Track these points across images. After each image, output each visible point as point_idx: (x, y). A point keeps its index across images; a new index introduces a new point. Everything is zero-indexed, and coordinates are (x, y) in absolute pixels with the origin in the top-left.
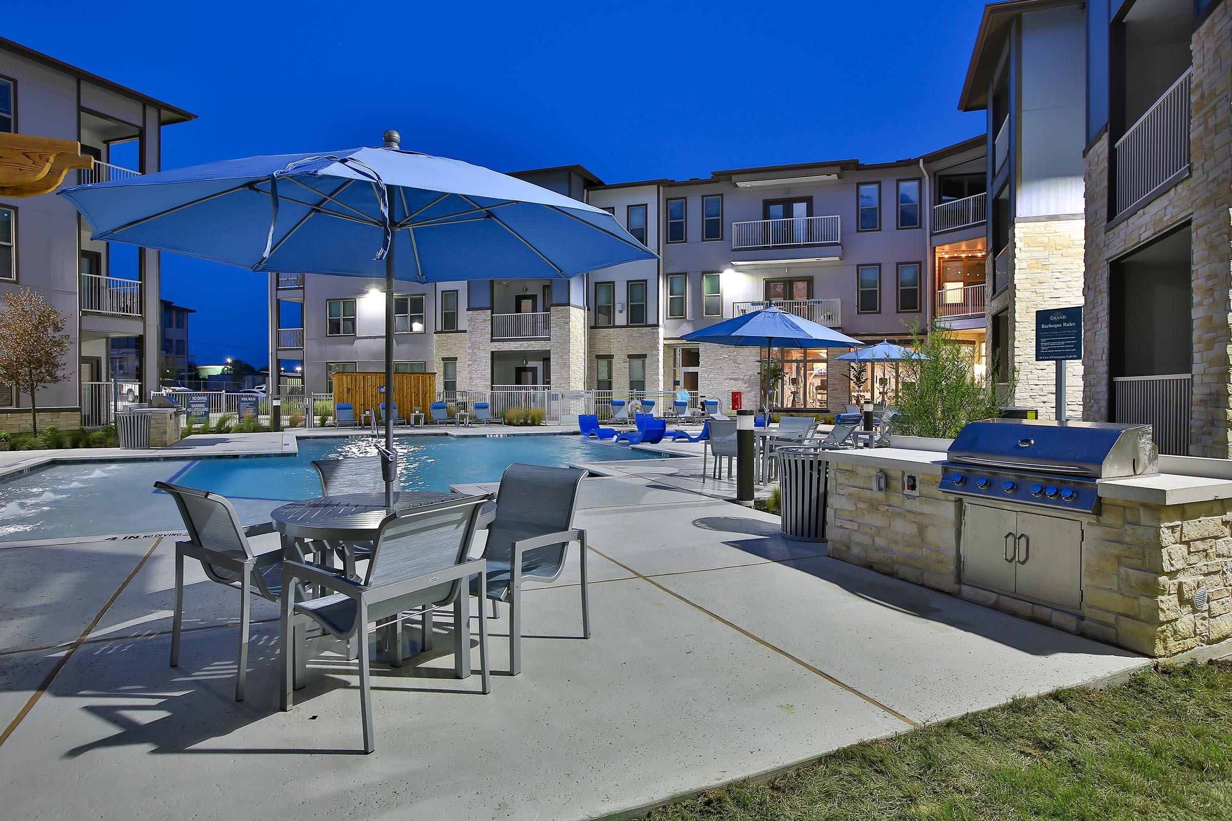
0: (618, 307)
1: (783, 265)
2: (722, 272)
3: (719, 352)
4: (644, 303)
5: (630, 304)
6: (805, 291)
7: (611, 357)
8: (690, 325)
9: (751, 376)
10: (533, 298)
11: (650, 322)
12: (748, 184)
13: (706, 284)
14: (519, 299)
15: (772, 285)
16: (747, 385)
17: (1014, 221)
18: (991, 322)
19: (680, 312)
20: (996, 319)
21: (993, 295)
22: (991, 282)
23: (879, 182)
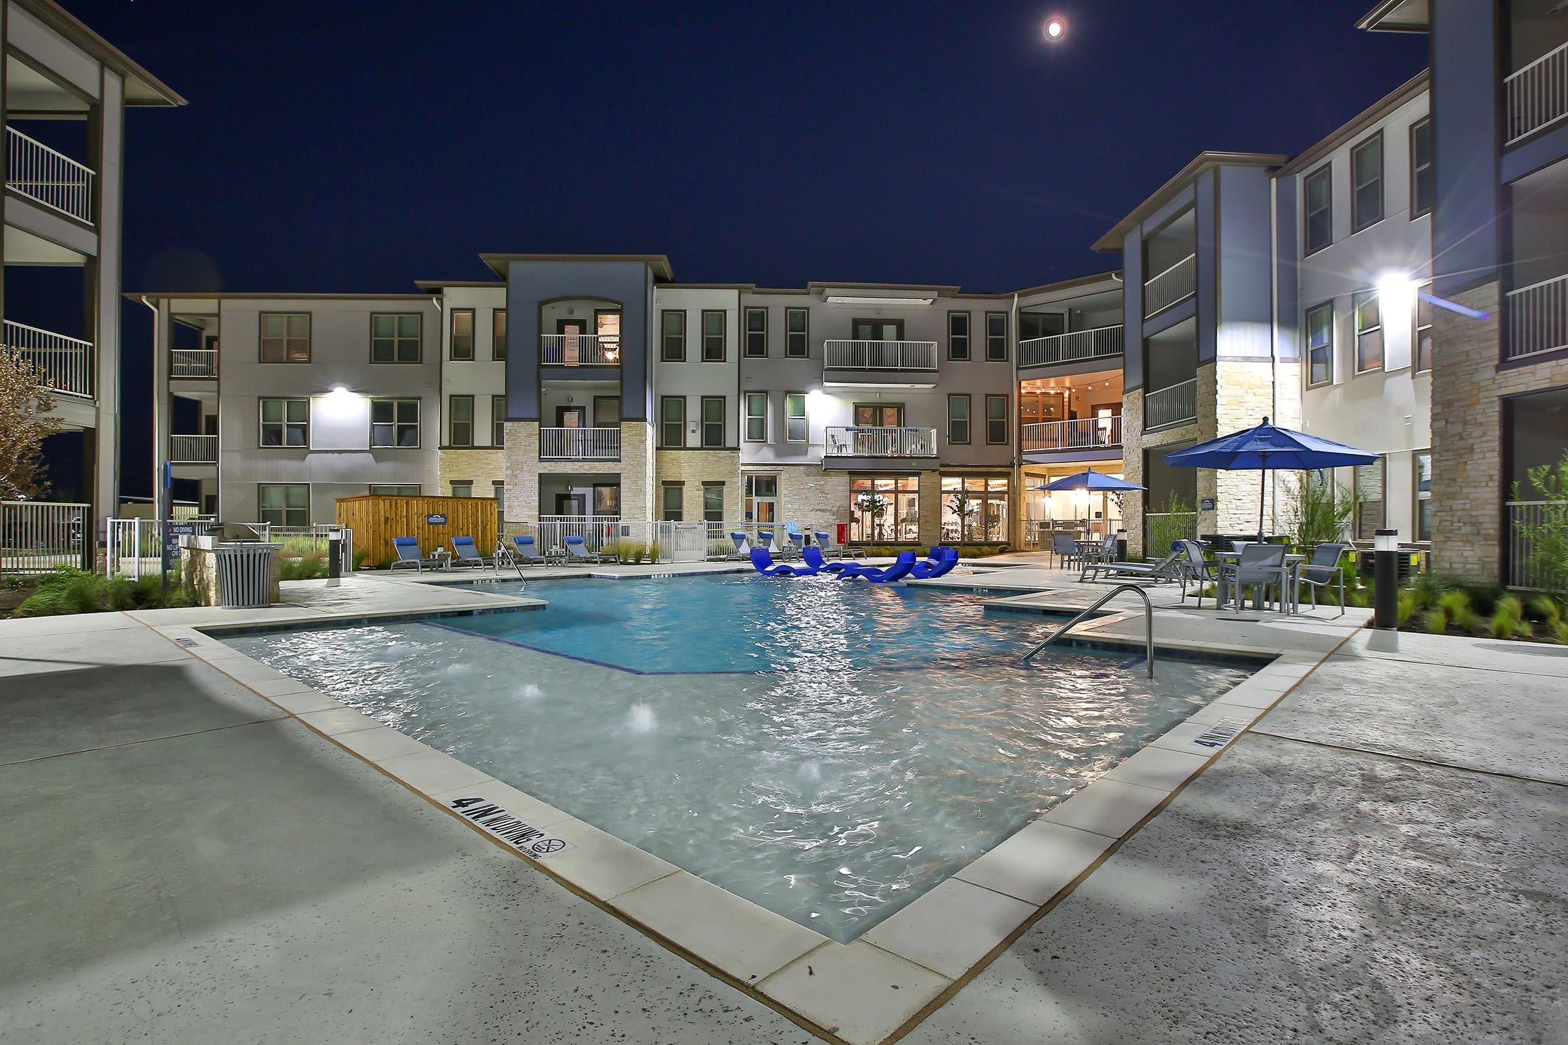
0: (691, 426)
1: (873, 390)
2: (807, 393)
3: (805, 481)
4: (722, 423)
5: (705, 423)
6: (894, 419)
7: (683, 483)
8: (772, 449)
9: (839, 507)
10: (582, 410)
11: (728, 445)
12: (840, 300)
13: (789, 405)
14: (561, 411)
15: (860, 409)
16: (835, 517)
17: (1213, 359)
18: (1141, 455)
19: (757, 433)
20: (1146, 453)
21: (1145, 430)
22: (1141, 417)
23: (969, 312)
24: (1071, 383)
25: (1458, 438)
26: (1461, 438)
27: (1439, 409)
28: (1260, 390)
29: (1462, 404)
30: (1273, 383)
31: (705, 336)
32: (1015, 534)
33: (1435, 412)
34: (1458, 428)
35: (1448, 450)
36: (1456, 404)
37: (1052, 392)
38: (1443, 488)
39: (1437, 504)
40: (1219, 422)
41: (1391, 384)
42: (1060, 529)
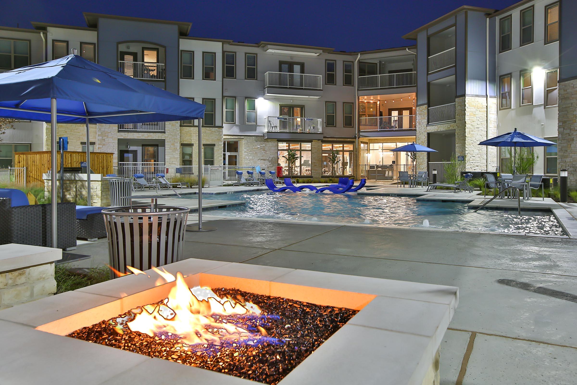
1: (289, 98)
2: (257, 99)
3: (255, 144)
4: (214, 113)
8: (238, 127)
9: (273, 158)
11: (217, 125)
13: (247, 104)
15: (282, 108)
16: (270, 163)
17: (464, 95)
18: (426, 136)
19: (231, 119)
20: (429, 134)
21: (428, 124)
22: (426, 118)
23: (335, 61)
24: (380, 98)
25: (568, 135)
26: (569, 135)
27: (561, 124)
28: (482, 110)
29: (570, 122)
30: (487, 106)
31: (204, 66)
32: (357, 171)
33: (559, 125)
34: (568, 131)
35: (564, 139)
36: (567, 122)
37: (372, 102)
38: (562, 154)
39: (560, 160)
40: (466, 123)
41: (535, 110)
42: (380, 169)
